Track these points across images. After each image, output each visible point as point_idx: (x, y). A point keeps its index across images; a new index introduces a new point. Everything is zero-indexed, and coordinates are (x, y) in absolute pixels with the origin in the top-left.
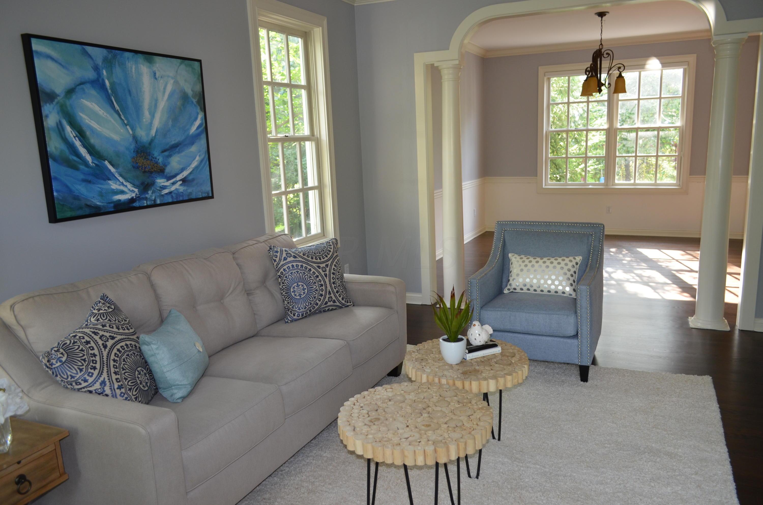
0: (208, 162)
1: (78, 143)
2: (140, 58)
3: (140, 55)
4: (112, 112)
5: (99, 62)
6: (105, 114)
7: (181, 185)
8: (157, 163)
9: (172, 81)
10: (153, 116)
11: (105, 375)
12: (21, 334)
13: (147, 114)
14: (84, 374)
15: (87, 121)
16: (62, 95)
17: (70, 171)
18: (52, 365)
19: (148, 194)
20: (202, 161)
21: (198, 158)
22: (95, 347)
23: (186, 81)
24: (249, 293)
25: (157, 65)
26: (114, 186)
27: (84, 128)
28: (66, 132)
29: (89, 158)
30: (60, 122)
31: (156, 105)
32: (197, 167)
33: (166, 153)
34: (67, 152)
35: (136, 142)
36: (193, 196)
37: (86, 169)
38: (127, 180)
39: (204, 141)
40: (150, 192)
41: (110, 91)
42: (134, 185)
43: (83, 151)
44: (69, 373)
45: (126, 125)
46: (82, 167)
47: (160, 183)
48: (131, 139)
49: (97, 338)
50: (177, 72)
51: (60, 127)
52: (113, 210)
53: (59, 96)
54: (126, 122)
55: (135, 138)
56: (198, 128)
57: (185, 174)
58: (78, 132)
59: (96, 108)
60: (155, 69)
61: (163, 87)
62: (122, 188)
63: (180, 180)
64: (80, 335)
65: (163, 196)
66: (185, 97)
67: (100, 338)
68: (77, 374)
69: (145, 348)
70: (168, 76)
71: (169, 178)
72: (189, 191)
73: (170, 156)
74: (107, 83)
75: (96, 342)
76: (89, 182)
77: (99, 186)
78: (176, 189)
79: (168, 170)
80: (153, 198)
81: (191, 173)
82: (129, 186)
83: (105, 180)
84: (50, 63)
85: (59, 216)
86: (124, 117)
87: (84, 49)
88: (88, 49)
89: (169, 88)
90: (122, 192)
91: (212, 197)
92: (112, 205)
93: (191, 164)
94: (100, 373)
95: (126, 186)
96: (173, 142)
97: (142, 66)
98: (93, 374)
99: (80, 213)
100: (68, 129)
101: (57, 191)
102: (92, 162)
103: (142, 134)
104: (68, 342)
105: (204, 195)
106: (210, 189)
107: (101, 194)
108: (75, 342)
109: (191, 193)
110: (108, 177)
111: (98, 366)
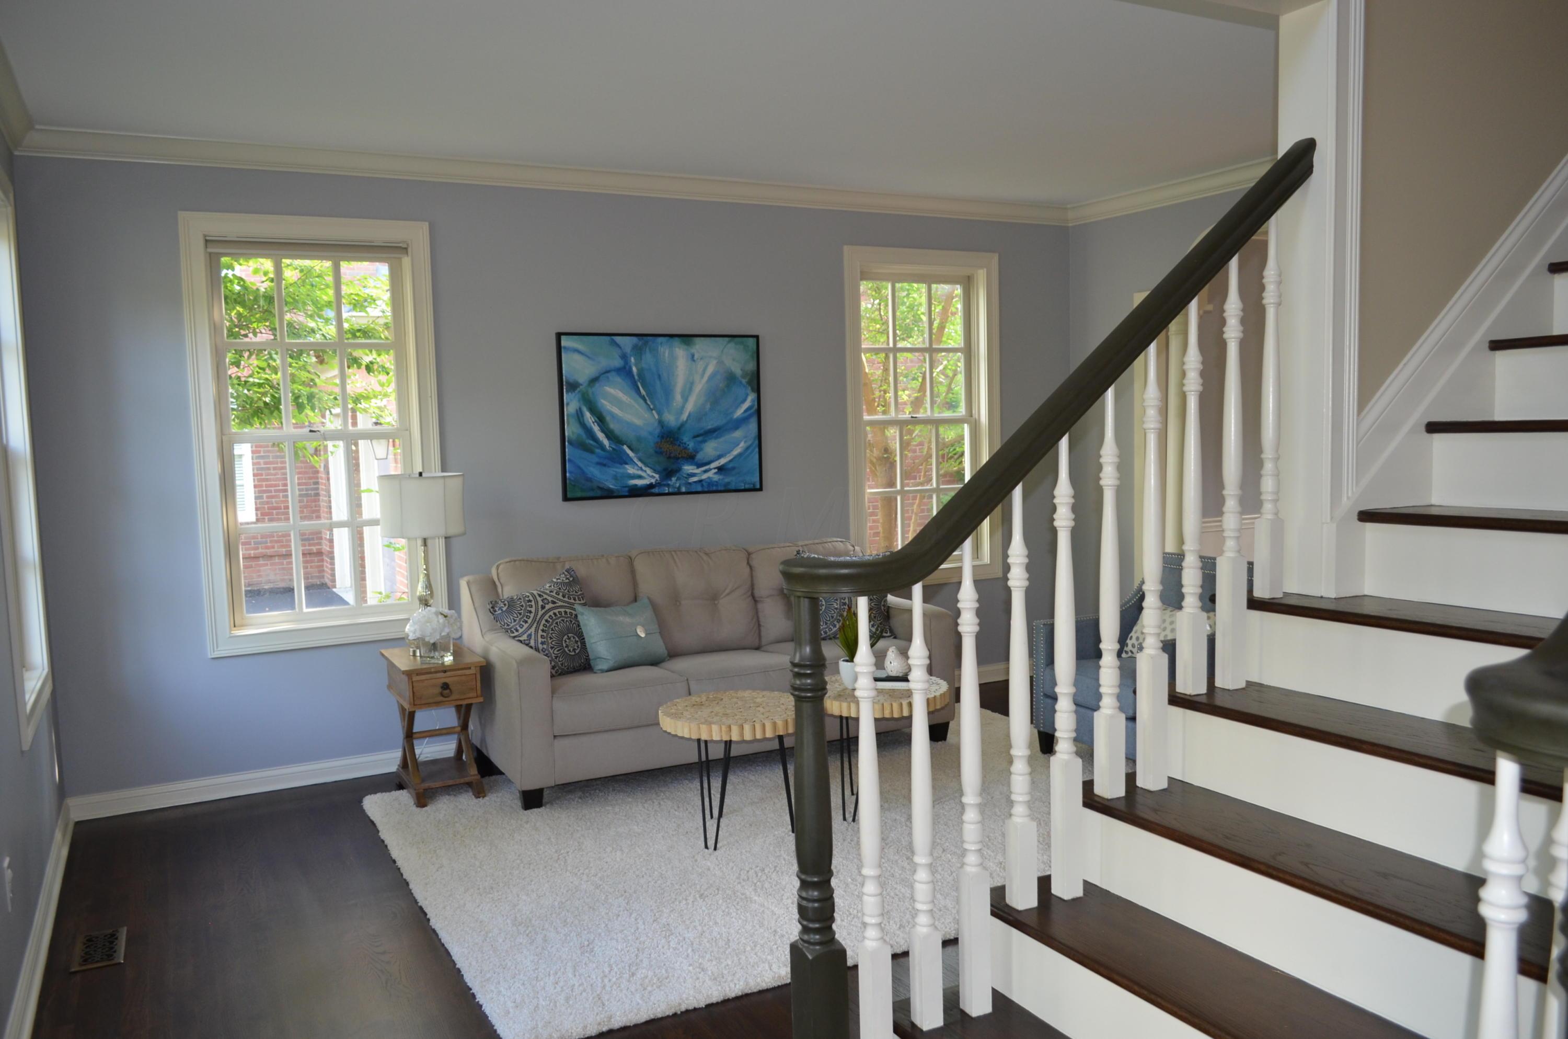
0: (757, 450)
1: (596, 428)
2: (676, 341)
3: (677, 339)
4: (637, 397)
5: (628, 350)
6: (629, 399)
7: (715, 473)
8: (685, 448)
9: (715, 362)
10: (686, 399)
11: (533, 630)
12: (500, 590)
13: (678, 398)
14: (516, 625)
15: (608, 407)
16: (585, 384)
17: (586, 455)
18: (495, 611)
19: (671, 480)
20: (747, 448)
21: (742, 444)
22: (534, 606)
23: (734, 360)
24: (755, 600)
25: (697, 347)
26: (631, 470)
27: (605, 414)
28: (585, 418)
29: (606, 442)
30: (580, 409)
31: (691, 389)
32: (740, 455)
33: (699, 439)
34: (584, 436)
35: (662, 427)
36: (732, 487)
37: (602, 453)
38: (646, 465)
39: (753, 425)
40: (674, 479)
41: (636, 377)
42: (655, 471)
43: (601, 436)
44: (506, 621)
45: (652, 410)
46: (598, 451)
47: (688, 470)
48: (656, 424)
49: (539, 599)
50: (722, 351)
51: (579, 413)
52: (627, 494)
53: (582, 385)
54: (652, 407)
55: (661, 423)
56: (746, 411)
57: (722, 461)
58: (598, 418)
59: (620, 395)
60: (693, 351)
61: (701, 370)
62: (640, 473)
63: (715, 468)
64: (528, 594)
65: (690, 484)
66: (731, 379)
67: (542, 600)
68: (511, 623)
69: (580, 617)
70: (711, 357)
71: (699, 466)
72: (727, 480)
73: (704, 441)
74: (634, 369)
75: (537, 602)
76: (605, 465)
77: (615, 469)
78: (709, 478)
79: (699, 456)
80: (678, 485)
81: (731, 461)
82: (649, 471)
83: (621, 464)
84: (577, 357)
85: (569, 495)
86: (651, 402)
87: (613, 340)
88: (617, 339)
89: (710, 370)
90: (640, 477)
91: (761, 489)
92: (627, 489)
93: (732, 451)
94: (530, 627)
95: (645, 471)
96: (710, 427)
97: (677, 349)
98: (523, 626)
99: (591, 494)
100: (588, 415)
101: (570, 472)
102: (609, 447)
103: (671, 419)
104: (515, 597)
105: (747, 486)
106: (758, 479)
107: (615, 478)
108: (520, 599)
109: (728, 483)
110: (623, 460)
111: (530, 621)
